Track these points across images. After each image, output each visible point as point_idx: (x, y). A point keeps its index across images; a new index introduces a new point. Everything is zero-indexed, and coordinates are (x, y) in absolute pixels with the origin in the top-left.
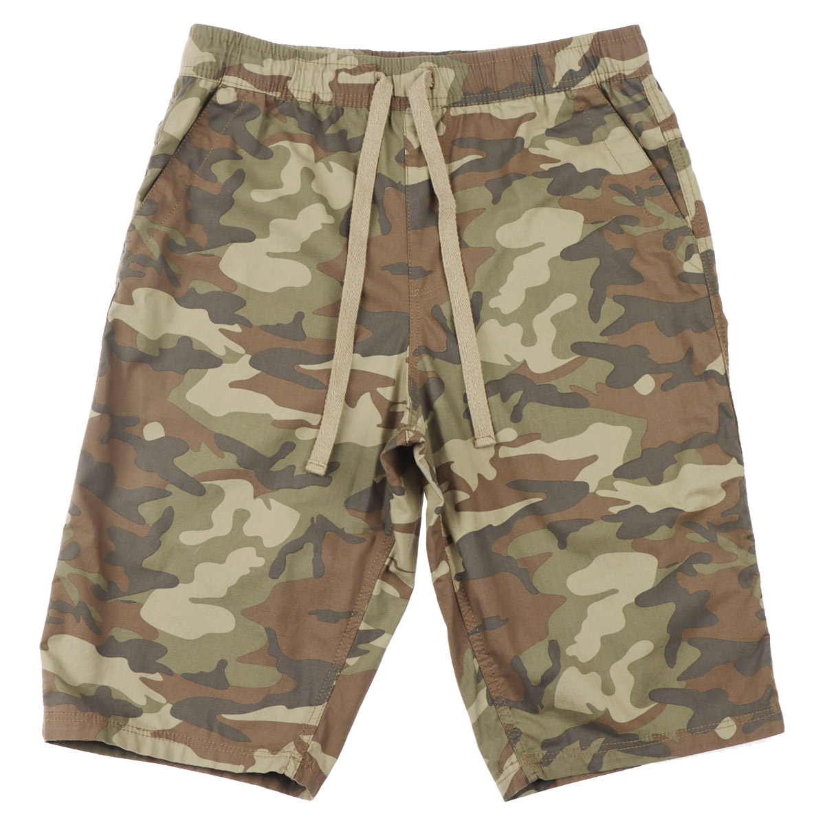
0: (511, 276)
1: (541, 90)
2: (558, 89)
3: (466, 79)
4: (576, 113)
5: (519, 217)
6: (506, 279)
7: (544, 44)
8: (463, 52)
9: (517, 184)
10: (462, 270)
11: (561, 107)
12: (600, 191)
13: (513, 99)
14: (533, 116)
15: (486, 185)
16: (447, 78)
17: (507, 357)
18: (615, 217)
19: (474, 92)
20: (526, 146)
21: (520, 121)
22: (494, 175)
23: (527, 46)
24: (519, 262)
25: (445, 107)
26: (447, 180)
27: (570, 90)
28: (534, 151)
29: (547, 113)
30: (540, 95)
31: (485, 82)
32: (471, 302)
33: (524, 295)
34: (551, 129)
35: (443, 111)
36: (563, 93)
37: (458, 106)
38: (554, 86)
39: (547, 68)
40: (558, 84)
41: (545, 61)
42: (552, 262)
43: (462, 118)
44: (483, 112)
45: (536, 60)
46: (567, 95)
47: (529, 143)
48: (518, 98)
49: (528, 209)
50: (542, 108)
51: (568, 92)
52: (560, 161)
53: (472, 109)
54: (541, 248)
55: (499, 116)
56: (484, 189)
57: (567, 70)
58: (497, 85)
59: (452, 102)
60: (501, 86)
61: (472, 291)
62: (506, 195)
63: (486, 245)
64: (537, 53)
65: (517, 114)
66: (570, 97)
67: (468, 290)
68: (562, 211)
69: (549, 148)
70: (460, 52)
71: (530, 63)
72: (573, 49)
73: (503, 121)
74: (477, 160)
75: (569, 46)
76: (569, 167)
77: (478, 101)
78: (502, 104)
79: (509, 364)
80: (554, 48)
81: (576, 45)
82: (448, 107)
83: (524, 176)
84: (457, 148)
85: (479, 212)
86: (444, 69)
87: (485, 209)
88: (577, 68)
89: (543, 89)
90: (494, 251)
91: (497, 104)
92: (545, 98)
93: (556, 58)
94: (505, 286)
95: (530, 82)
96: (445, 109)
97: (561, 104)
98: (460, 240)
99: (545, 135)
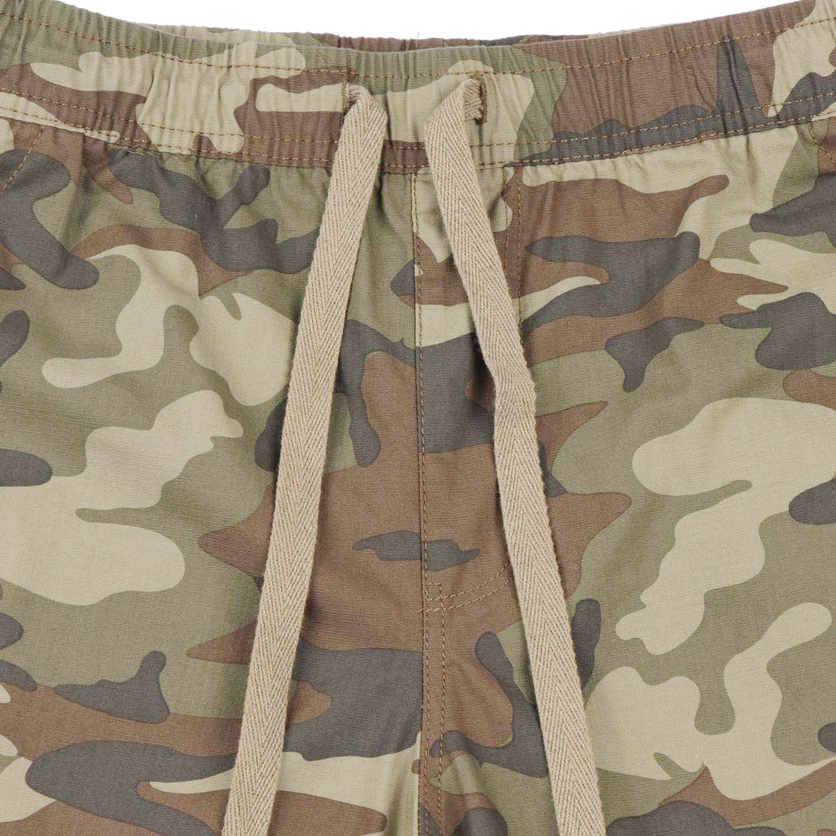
0: (670, 564)
1: (740, 123)
2: (780, 121)
3: (560, 97)
4: (824, 176)
5: (689, 420)
6: (658, 569)
7: (746, 16)
8: (554, 38)
9: (682, 342)
10: (551, 549)
11: (789, 163)
13: (674, 144)
14: (719, 184)
15: (610, 346)
16: (516, 99)
17: (661, 759)
19: (581, 132)
20: (704, 254)
21: (689, 196)
22: (630, 322)
23: (707, 23)
24: (688, 528)
25: (512, 164)
26: (516, 336)
27: (809, 121)
28: (722, 265)
29: (753, 178)
30: (736, 134)
31: (605, 107)
32: (573, 622)
33: (701, 609)
34: (766, 216)
35: (505, 174)
36: (792, 129)
37: (541, 163)
38: (772, 113)
39: (753, 72)
40: (779, 108)
41: (751, 54)
42: (768, 528)
43: (551, 192)
44: (600, 177)
45: (727, 53)
46: (802, 135)
47: (711, 248)
48: (684, 143)
49: (710, 399)
50: (742, 167)
51: (804, 127)
52: (785, 288)
53: (573, 171)
54: (743, 494)
55: (639, 187)
56: (603, 355)
57: (801, 74)
58: (633, 112)
59: (526, 153)
60: (644, 114)
61: (576, 598)
62: (655, 371)
63: (608, 488)
64: (730, 37)
65: (683, 181)
66: (809, 137)
67: (566, 597)
68: (793, 405)
69: (758, 258)
70: (547, 38)
71: (713, 62)
72: (818, 25)
73: (648, 198)
74: (589, 287)
75: (806, 20)
76: (808, 300)
77: (588, 149)
78: (647, 157)
79: (665, 776)
80: (769, 23)
81: (824, 17)
82: (518, 166)
83: (702, 324)
84: (540, 260)
85: (591, 410)
86: (510, 76)
87: (606, 403)
88: (826, 69)
89: (744, 119)
90: (627, 501)
91: (634, 158)
92: (748, 142)
93: (775, 47)
94: (657, 586)
95: (714, 104)
96: (511, 171)
97: (787, 155)
98: (546, 476)
99: (750, 229)
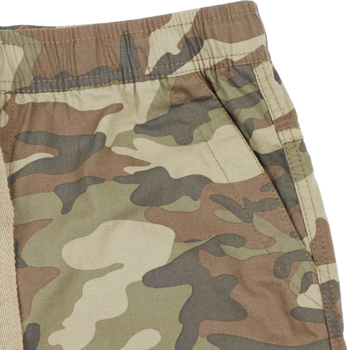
0: (79, 306)
1: (131, 77)
2: (151, 77)
3: (38, 59)
4: (173, 106)
5: (93, 230)
6: (73, 308)
7: (136, 21)
8: (37, 27)
9: (92, 189)
10: (16, 296)
11: (155, 99)
12: (198, 202)
13: (96, 86)
14: (119, 108)
15: (56, 190)
16: (13, 58)
18: (215, 235)
19: (48, 77)
20: (108, 144)
21: (102, 113)
22: (69, 178)
23: (116, 23)
24: (89, 287)
25: (10, 92)
26: (5, 183)
27: (166, 78)
28: (118, 150)
29: (137, 106)
30: (129, 82)
31: (61, 65)
32: (24, 336)
33: (94, 330)
34: (142, 125)
35: (6, 97)
36: (157, 81)
37: (26, 92)
38: (147, 72)
39: (139, 50)
40: (151, 70)
41: (138, 41)
42: (131, 289)
43: (30, 107)
44: (58, 101)
45: (126, 40)
46: (162, 84)
47: (113, 141)
48: (101, 86)
49: (105, 220)
50: (132, 100)
51: (164, 81)
52: (150, 164)
53: (42, 97)
54: (119, 271)
55: (77, 108)
56: (53, 195)
57: (163, 53)
58: (76, 68)
59: (18, 87)
60: (82, 70)
61: (27, 322)
62: (78, 204)
63: (49, 265)
64: (127, 32)
65: (100, 106)
66: (166, 86)
67: (22, 322)
68: (149, 225)
69: (137, 147)
70: (34, 27)
71: (118, 44)
72: (172, 28)
73: (82, 113)
74: (46, 159)
75: (166, 25)
76: (161, 170)
77: (51, 87)
78: (81, 91)
80: (148, 26)
81: (176, 24)
82: (13, 93)
83: (103, 181)
84: (22, 143)
85: (44, 223)
86: (11, 46)
87: (52, 220)
88: (175, 51)
89: (133, 75)
90: (58, 272)
91: (75, 92)
92: (135, 87)
93: (150, 38)
94: (71, 317)
95: (118, 66)
96: (9, 96)
97: (154, 95)
98: (17, 257)
99: (134, 132)
